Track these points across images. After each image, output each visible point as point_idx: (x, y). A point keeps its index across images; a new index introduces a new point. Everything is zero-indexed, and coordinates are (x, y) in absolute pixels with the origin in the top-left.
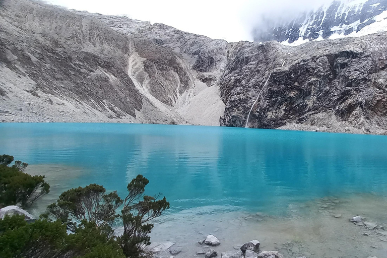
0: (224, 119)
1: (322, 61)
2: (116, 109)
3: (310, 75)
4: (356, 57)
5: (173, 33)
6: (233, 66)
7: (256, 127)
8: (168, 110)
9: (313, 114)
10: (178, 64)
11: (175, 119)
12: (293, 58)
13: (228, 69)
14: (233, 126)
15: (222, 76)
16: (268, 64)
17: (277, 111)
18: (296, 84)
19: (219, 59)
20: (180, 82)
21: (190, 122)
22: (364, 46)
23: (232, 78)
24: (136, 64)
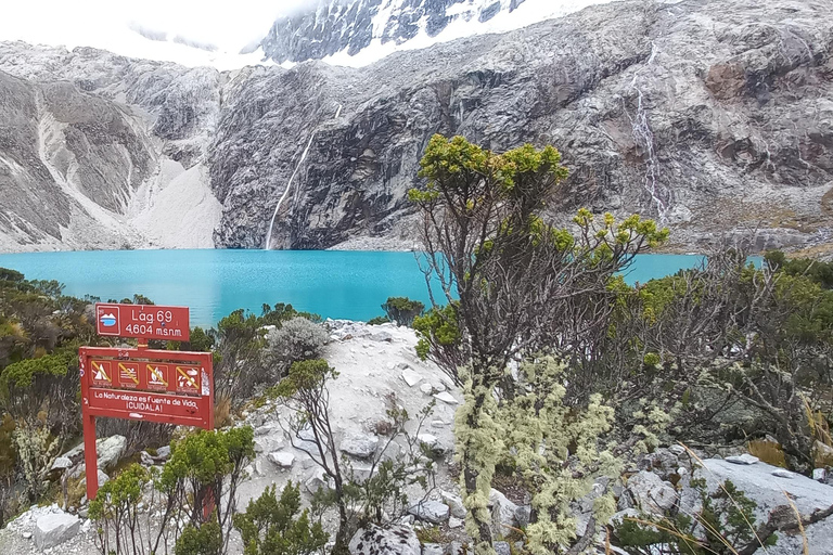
0: (223, 234)
1: (423, 98)
2: (29, 226)
3: (396, 132)
4: (500, 82)
5: (111, 65)
6: (233, 122)
7: (288, 247)
8: (115, 223)
9: (404, 214)
10: (126, 129)
11: (129, 239)
12: (359, 97)
13: (222, 128)
14: (239, 247)
15: (211, 145)
16: (305, 113)
17: (329, 211)
18: (367, 153)
19: (203, 109)
20: (131, 165)
21: (157, 242)
22: (518, 57)
23: (232, 148)
24: (51, 135)
